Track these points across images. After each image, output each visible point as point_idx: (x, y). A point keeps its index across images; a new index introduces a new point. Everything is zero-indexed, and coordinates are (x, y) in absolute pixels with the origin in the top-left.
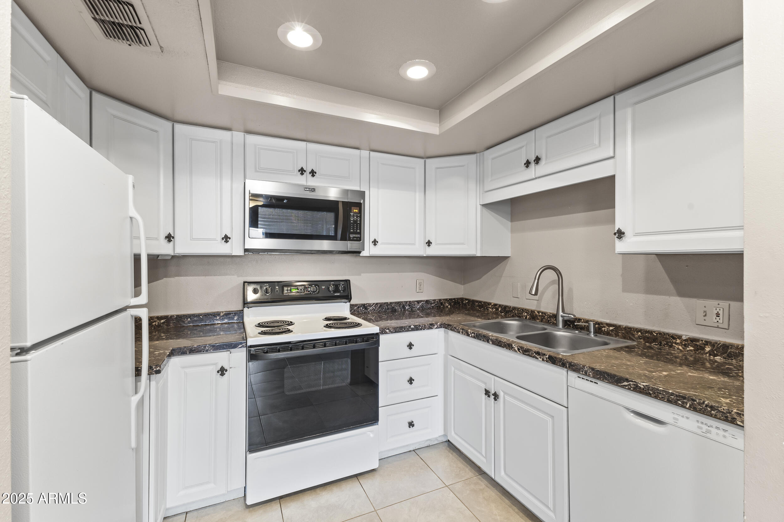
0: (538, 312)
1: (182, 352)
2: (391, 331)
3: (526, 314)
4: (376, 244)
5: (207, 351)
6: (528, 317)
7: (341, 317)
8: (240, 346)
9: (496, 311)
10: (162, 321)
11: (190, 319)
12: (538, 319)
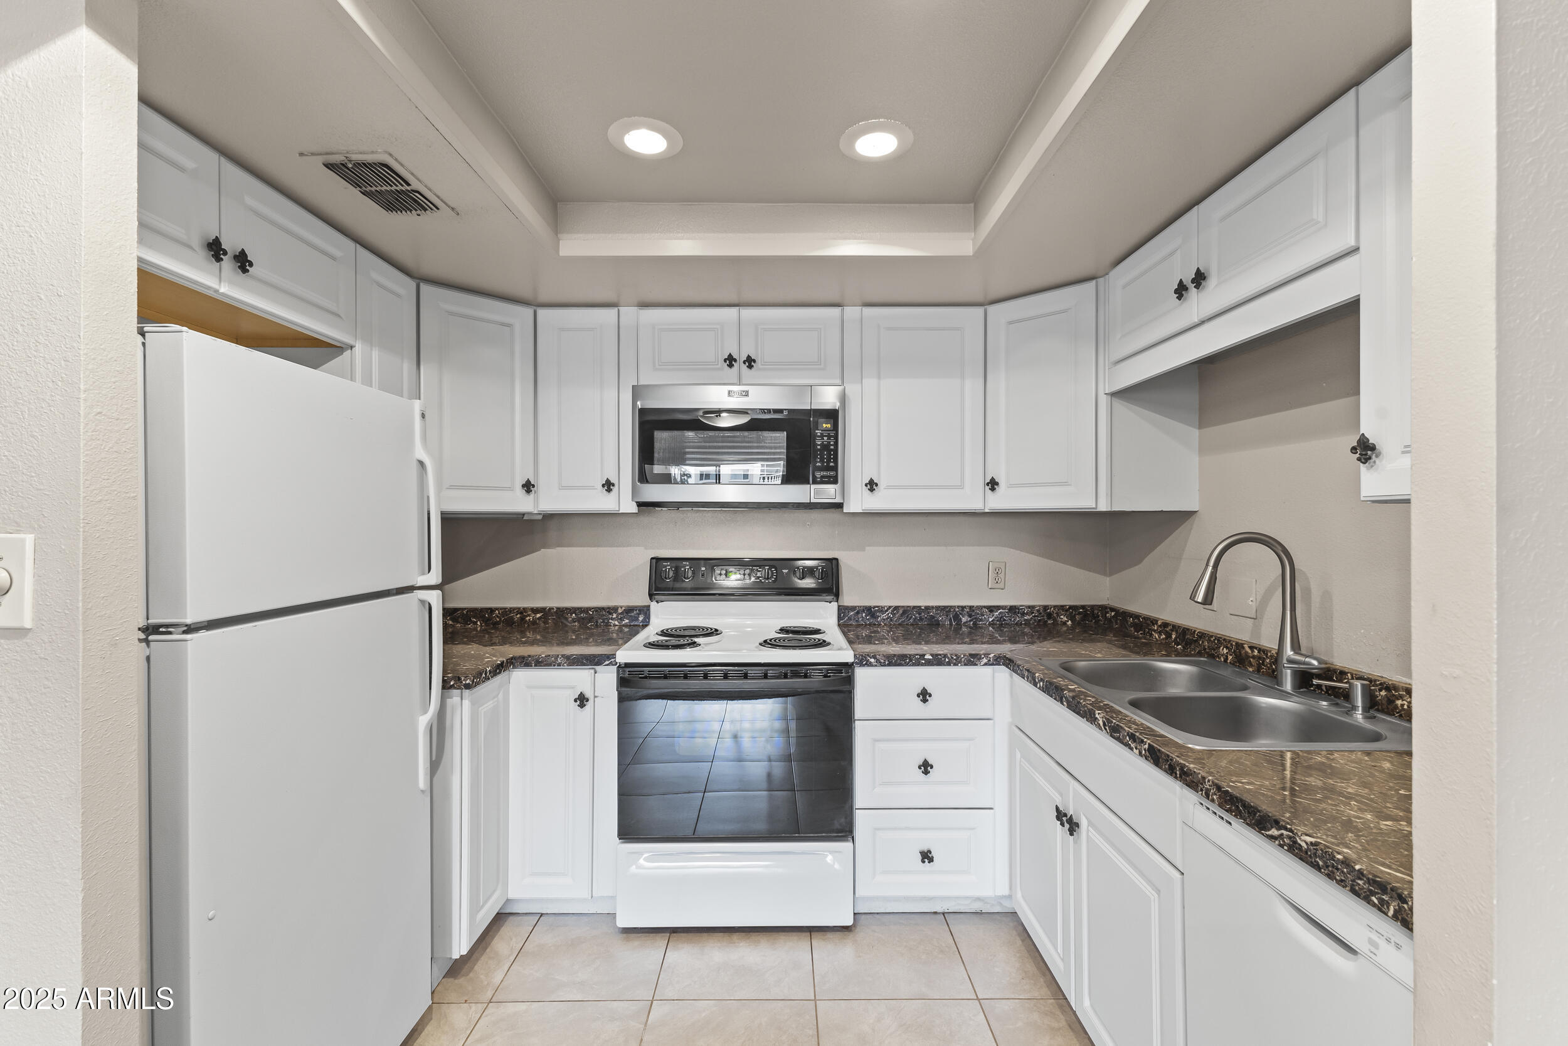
0: (1251, 648)
1: (525, 662)
2: (880, 662)
3: (1225, 651)
4: (874, 489)
5: (559, 665)
6: (1230, 657)
7: (810, 628)
8: (607, 662)
9: (1166, 638)
10: (538, 615)
11: (576, 615)
12: (1251, 665)
